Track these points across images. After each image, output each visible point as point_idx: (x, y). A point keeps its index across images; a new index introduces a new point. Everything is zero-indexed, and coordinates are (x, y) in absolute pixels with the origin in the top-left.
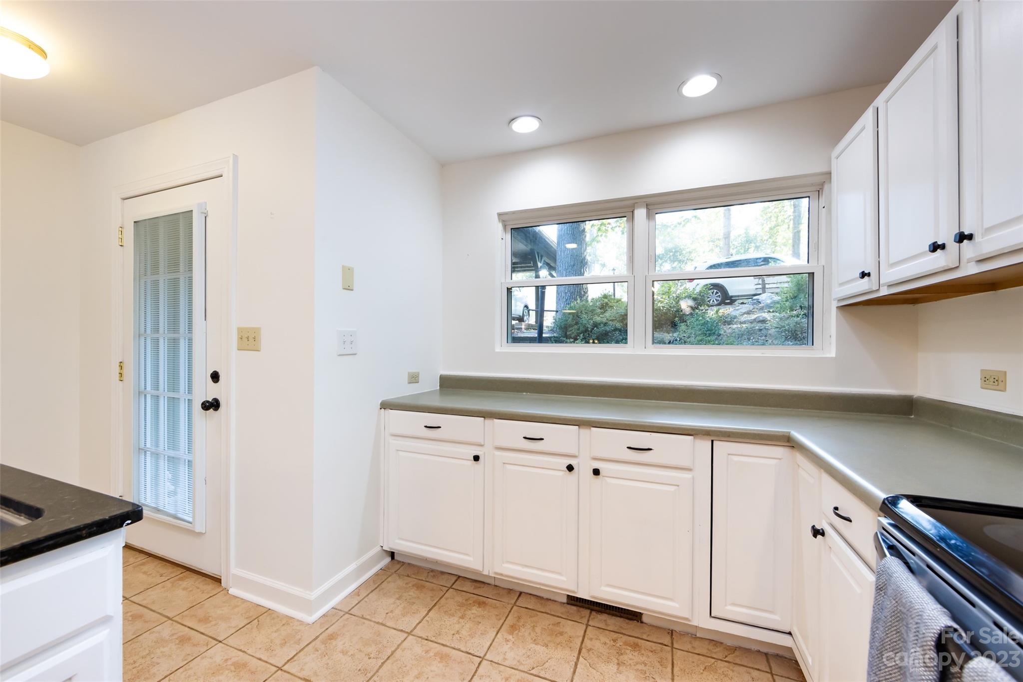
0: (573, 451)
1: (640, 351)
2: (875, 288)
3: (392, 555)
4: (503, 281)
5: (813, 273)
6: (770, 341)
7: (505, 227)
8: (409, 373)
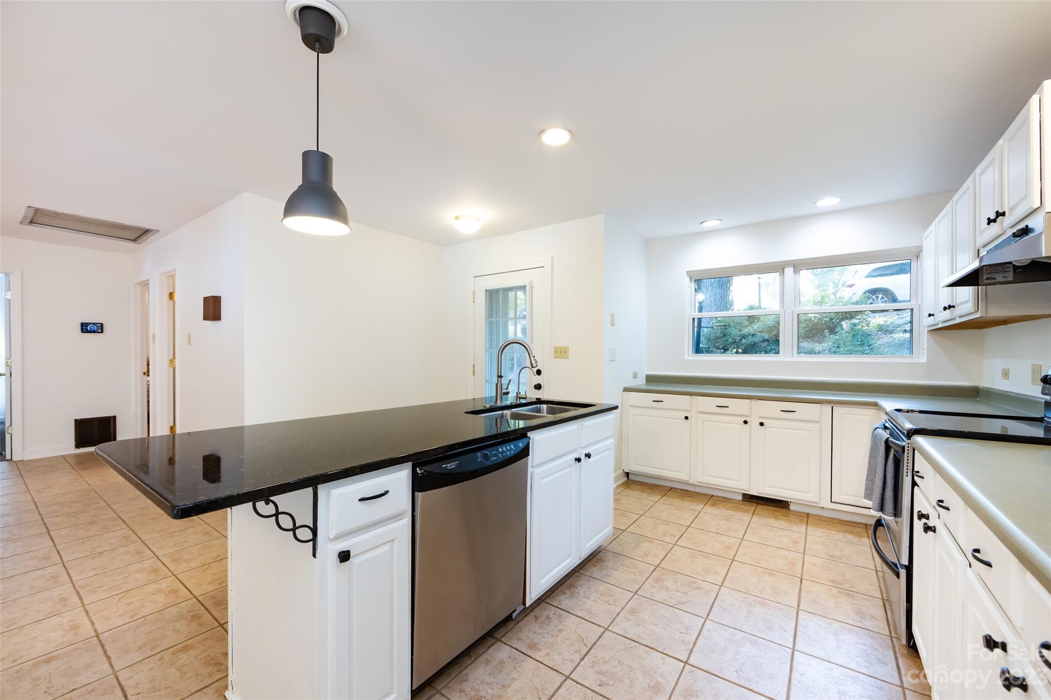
0: (747, 413)
1: (789, 359)
3: (627, 474)
4: (690, 314)
5: (912, 309)
7: (691, 279)
8: (633, 372)
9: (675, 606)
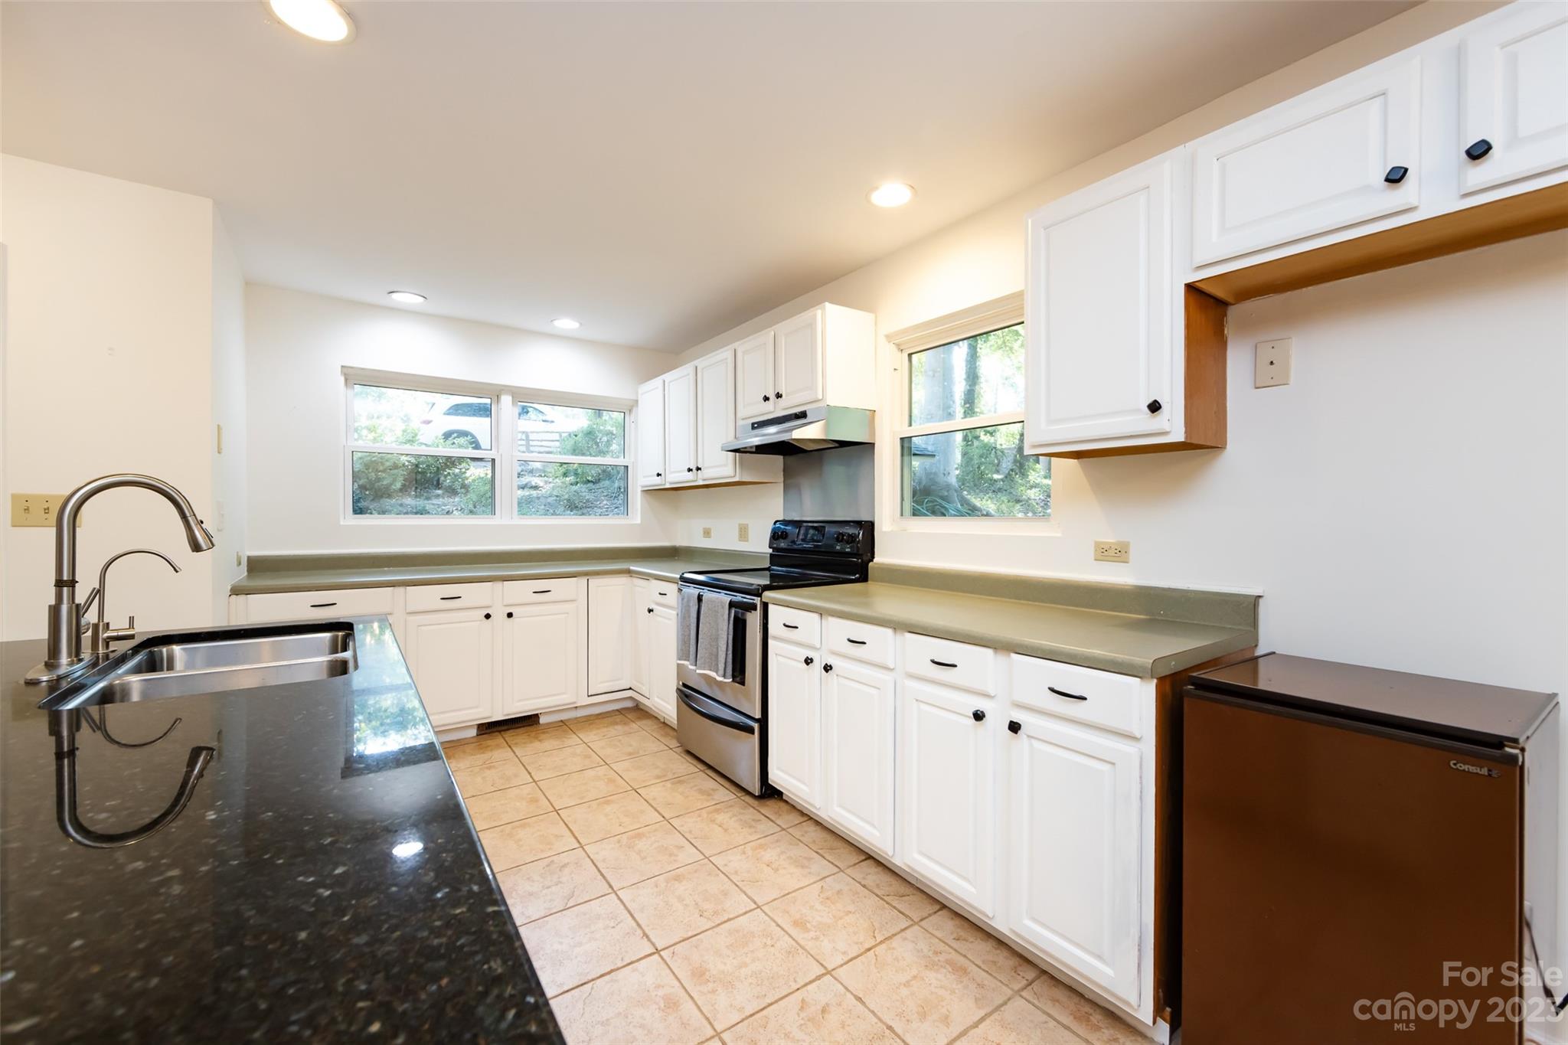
1: (508, 522)
2: (664, 483)
4: (346, 444)
6: (551, 511)
7: (346, 381)
9: (568, 906)
